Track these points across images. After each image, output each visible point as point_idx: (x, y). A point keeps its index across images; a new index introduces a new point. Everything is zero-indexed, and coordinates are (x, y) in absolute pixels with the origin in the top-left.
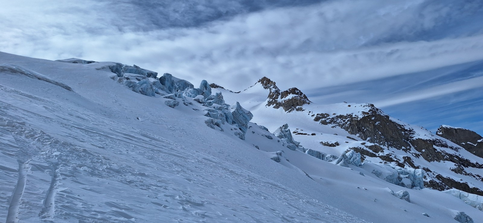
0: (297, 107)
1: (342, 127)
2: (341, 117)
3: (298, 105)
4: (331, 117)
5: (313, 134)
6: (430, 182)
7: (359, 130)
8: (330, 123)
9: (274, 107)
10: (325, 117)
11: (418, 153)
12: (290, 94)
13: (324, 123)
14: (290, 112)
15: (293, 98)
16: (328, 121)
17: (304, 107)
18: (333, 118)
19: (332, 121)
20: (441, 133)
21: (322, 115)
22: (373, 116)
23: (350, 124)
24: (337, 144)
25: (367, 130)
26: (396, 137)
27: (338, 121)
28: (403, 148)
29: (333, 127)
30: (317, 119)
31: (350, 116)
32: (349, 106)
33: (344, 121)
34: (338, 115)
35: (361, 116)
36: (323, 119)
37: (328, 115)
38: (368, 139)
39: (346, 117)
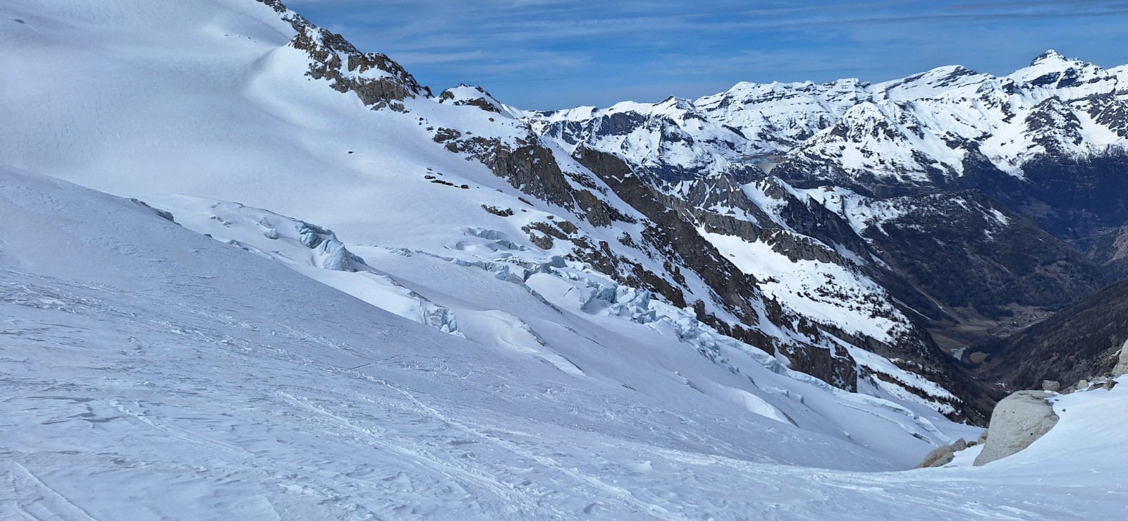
0: (393, 102)
1: (482, 158)
2: (480, 140)
3: (394, 97)
4: (465, 138)
5: (464, 187)
6: (629, 278)
7: (510, 170)
8: (462, 150)
9: (333, 86)
10: (455, 138)
11: (583, 212)
12: (373, 66)
13: (452, 148)
14: (376, 108)
15: (382, 80)
16: (459, 145)
17: (407, 103)
18: (468, 142)
19: (467, 146)
20: (579, 156)
21: (448, 131)
22: (531, 148)
23: (496, 158)
24: (510, 212)
25: (521, 171)
26: (558, 186)
27: (476, 149)
28: (566, 204)
29: (468, 159)
30: (439, 139)
31: (497, 142)
32: (492, 120)
33: (486, 150)
34: (476, 136)
35: (514, 147)
36: (451, 141)
37: (459, 134)
38: (522, 186)
39: (489, 143)
